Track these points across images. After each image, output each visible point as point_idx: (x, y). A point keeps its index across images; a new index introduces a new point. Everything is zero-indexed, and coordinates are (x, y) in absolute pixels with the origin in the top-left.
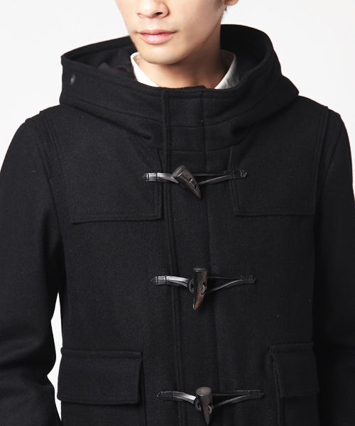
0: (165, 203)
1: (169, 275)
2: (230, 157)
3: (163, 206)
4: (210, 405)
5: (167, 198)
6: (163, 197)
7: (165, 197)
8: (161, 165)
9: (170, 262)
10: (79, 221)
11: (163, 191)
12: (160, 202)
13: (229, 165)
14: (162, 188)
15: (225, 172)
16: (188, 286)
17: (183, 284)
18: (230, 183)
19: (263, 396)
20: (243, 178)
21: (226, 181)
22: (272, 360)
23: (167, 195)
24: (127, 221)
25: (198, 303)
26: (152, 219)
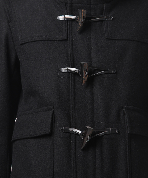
0: (68, 31)
1: (69, 67)
2: (104, 9)
3: (67, 33)
4: (89, 136)
5: (69, 29)
6: (67, 28)
7: (69, 28)
8: (67, 12)
9: (70, 61)
10: (23, 42)
11: (67, 25)
12: (66, 31)
13: (104, 13)
14: (68, 24)
15: (101, 16)
16: (78, 72)
17: (76, 71)
18: (104, 22)
19: (119, 133)
20: (111, 20)
21: (102, 21)
22: (124, 114)
23: (69, 27)
24: (48, 40)
25: (84, 81)
26: (61, 39)
